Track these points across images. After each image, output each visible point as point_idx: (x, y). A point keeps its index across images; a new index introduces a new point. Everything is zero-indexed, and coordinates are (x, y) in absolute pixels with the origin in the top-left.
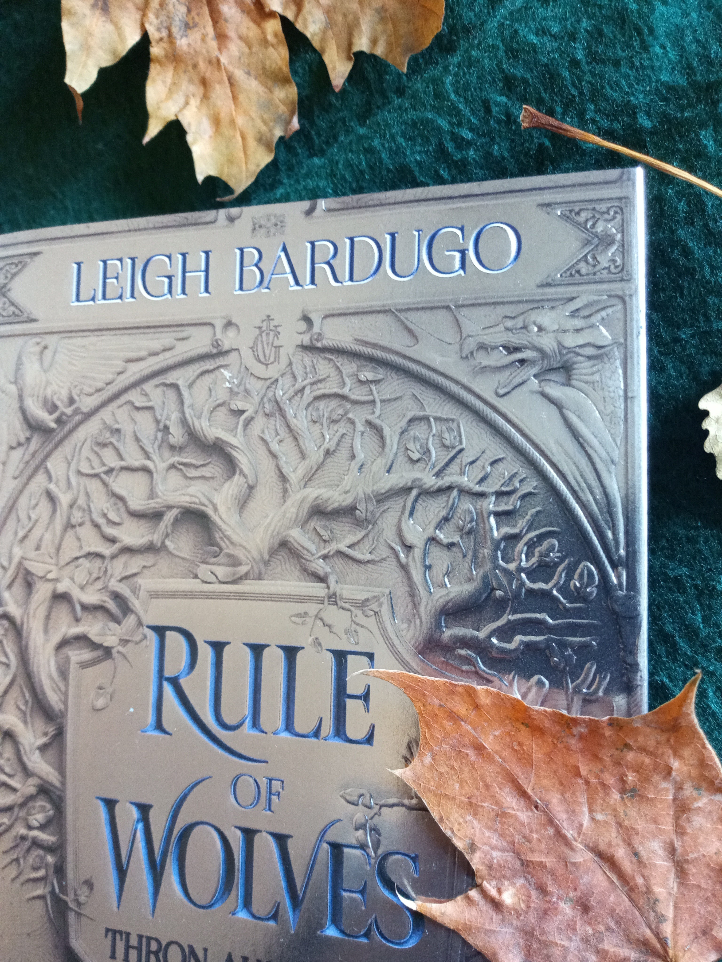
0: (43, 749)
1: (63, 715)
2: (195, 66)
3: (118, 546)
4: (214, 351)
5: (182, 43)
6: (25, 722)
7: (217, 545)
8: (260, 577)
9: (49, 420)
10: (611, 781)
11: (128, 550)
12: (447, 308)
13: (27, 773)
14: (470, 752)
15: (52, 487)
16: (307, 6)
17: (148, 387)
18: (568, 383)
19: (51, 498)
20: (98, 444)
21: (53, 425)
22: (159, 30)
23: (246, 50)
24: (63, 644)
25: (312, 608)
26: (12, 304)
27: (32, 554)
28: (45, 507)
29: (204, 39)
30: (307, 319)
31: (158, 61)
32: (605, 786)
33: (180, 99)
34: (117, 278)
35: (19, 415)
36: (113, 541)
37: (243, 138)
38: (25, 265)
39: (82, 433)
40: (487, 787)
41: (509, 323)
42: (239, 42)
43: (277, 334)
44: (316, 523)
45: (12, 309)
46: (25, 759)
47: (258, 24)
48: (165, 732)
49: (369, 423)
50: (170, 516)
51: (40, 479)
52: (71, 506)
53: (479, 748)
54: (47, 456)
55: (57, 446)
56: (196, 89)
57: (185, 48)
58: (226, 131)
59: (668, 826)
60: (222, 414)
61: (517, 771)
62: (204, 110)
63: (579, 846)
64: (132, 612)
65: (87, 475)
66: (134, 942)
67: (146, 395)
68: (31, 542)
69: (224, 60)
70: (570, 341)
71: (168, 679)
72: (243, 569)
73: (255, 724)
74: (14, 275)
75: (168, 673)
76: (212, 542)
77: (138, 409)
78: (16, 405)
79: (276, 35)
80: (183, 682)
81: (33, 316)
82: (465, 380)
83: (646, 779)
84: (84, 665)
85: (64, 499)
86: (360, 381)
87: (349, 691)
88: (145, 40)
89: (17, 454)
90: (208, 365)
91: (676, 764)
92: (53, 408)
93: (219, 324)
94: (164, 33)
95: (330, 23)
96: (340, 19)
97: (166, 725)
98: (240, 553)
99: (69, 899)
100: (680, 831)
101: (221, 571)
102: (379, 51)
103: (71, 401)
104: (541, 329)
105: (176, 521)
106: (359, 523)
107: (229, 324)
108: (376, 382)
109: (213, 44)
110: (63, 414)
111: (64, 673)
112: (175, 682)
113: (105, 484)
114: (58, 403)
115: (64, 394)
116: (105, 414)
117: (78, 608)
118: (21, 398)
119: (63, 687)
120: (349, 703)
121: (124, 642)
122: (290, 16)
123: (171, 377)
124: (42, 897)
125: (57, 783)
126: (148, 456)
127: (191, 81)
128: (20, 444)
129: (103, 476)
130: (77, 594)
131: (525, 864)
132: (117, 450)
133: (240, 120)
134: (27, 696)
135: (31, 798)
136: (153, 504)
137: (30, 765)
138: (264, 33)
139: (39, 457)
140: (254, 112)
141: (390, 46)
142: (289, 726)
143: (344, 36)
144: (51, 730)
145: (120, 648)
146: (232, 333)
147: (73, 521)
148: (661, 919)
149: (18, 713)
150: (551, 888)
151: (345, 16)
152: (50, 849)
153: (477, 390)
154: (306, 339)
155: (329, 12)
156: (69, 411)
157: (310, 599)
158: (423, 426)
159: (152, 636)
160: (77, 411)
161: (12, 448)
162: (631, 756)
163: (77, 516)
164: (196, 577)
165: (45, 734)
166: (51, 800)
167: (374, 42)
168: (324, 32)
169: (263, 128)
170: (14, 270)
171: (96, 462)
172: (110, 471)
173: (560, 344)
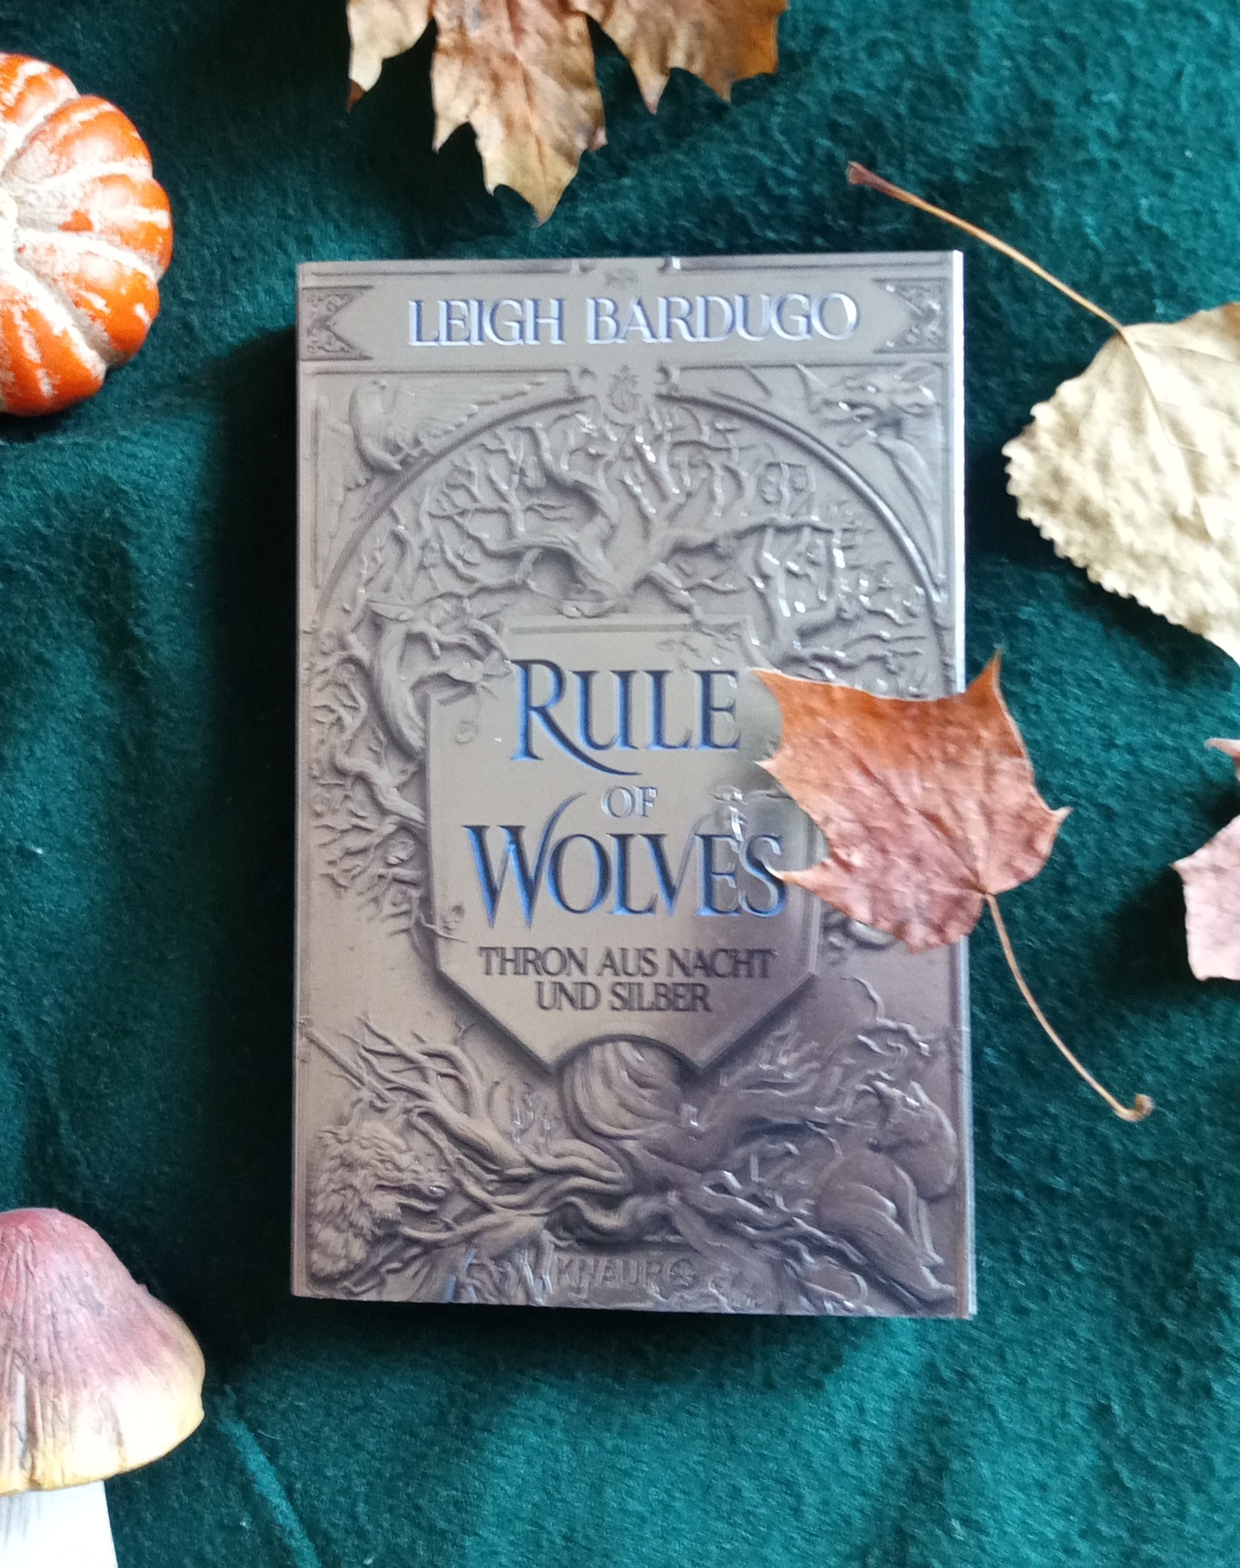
0: (400, 788)
1: (424, 751)
2: (487, 60)
3: (476, 585)
4: (571, 397)
5: (475, 34)
6: (379, 763)
7: (581, 583)
8: (625, 610)
9: (393, 462)
10: (935, 753)
11: (485, 590)
12: (794, 366)
13: (383, 812)
14: (825, 742)
15: (401, 528)
16: (619, 9)
17: (501, 431)
18: (899, 437)
19: (399, 540)
20: (449, 486)
21: (397, 467)
22: (449, 19)
23: (544, 46)
24: (421, 683)
25: (677, 635)
26: (339, 338)
27: (381, 596)
28: (392, 551)
29: (498, 31)
30: (664, 371)
31: (447, 53)
32: (931, 758)
33: (467, 97)
34: (463, 320)
35: (356, 456)
36: (470, 581)
37: (538, 142)
38: (351, 299)
39: (430, 475)
40: (839, 769)
41: (850, 383)
42: (538, 39)
43: (634, 383)
44: (679, 560)
45: (339, 344)
46: (381, 799)
47: (560, 20)
48: (535, 757)
49: (728, 469)
50: (530, 556)
51: (385, 521)
52: (423, 548)
53: (832, 738)
54: (393, 497)
55: (402, 488)
56: (486, 86)
57: (479, 42)
58: (520, 135)
59: (979, 786)
60: (579, 458)
61: (862, 752)
62: (495, 110)
63: (911, 810)
64: (496, 648)
65: (438, 517)
66: (510, 955)
67: (499, 439)
68: (376, 585)
69: (521, 57)
70: (902, 400)
71: (537, 709)
72: (608, 604)
73: (626, 741)
74: (338, 309)
75: (535, 703)
76: (575, 579)
77: (490, 451)
78: (350, 445)
79: (580, 34)
80: (553, 712)
81: (365, 354)
82: (814, 432)
83: (962, 749)
84: (443, 702)
85: (414, 541)
86: (717, 430)
87: (716, 704)
88: (432, 29)
89: (355, 497)
90: (565, 410)
91: (984, 734)
92: (395, 449)
93: (575, 371)
94: (455, 22)
95: (641, 29)
96: (651, 26)
97: (536, 750)
98: (604, 589)
99: (438, 928)
100: (989, 789)
101: (587, 607)
102: (697, 69)
103: (417, 443)
104: (878, 390)
105: (536, 563)
106: (720, 558)
107: (585, 372)
108: (731, 431)
109: (508, 38)
110: (408, 455)
111: (423, 711)
112: (543, 711)
113: (458, 526)
114: (402, 444)
115: (409, 436)
116: (455, 457)
117: (435, 646)
118: (357, 438)
119: (421, 724)
120: (717, 716)
121: (487, 677)
122: (596, 14)
123: (525, 421)
124: (406, 931)
125: (419, 818)
126: (505, 500)
127: (481, 76)
128: (358, 486)
129: (457, 518)
130: (433, 632)
131: (869, 830)
132: (468, 491)
133: (536, 124)
134: (382, 737)
135: (391, 836)
136: (513, 545)
137: (386, 803)
138: (565, 29)
139: (382, 499)
140: (551, 116)
141: (708, 65)
142: (659, 740)
143: (657, 46)
144: (411, 768)
145: (485, 684)
146: (587, 380)
147: (426, 562)
148: (975, 858)
149: (371, 755)
150: (891, 847)
151: (658, 24)
152: (413, 884)
153: (825, 441)
154: (664, 390)
155: (641, 17)
156: (415, 453)
157: (676, 628)
158: (776, 471)
159: (516, 670)
160: (425, 453)
161: (349, 489)
162: (952, 731)
163: (430, 558)
164: (560, 613)
165: (403, 772)
166: (414, 836)
167: (690, 58)
168: (634, 37)
169: (562, 136)
170: (339, 302)
171: (446, 505)
172: (462, 514)
173: (892, 403)
